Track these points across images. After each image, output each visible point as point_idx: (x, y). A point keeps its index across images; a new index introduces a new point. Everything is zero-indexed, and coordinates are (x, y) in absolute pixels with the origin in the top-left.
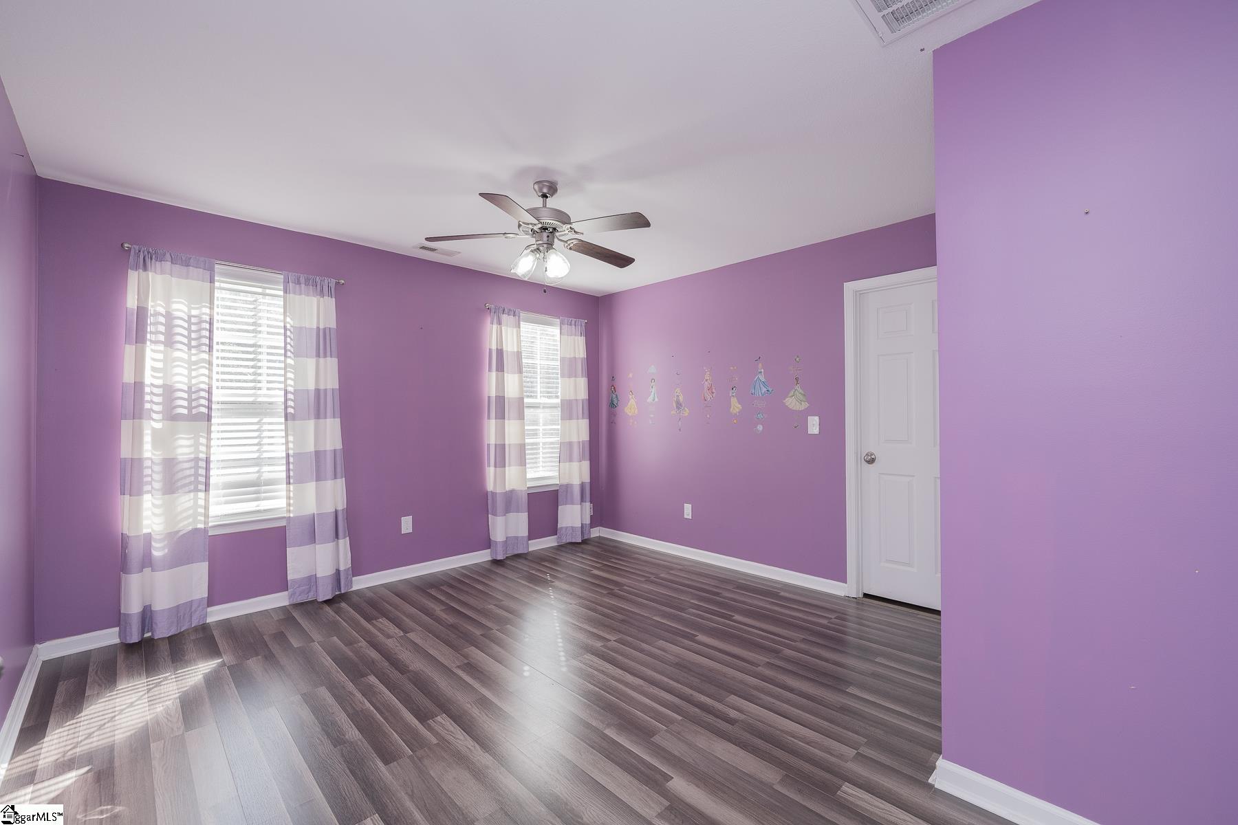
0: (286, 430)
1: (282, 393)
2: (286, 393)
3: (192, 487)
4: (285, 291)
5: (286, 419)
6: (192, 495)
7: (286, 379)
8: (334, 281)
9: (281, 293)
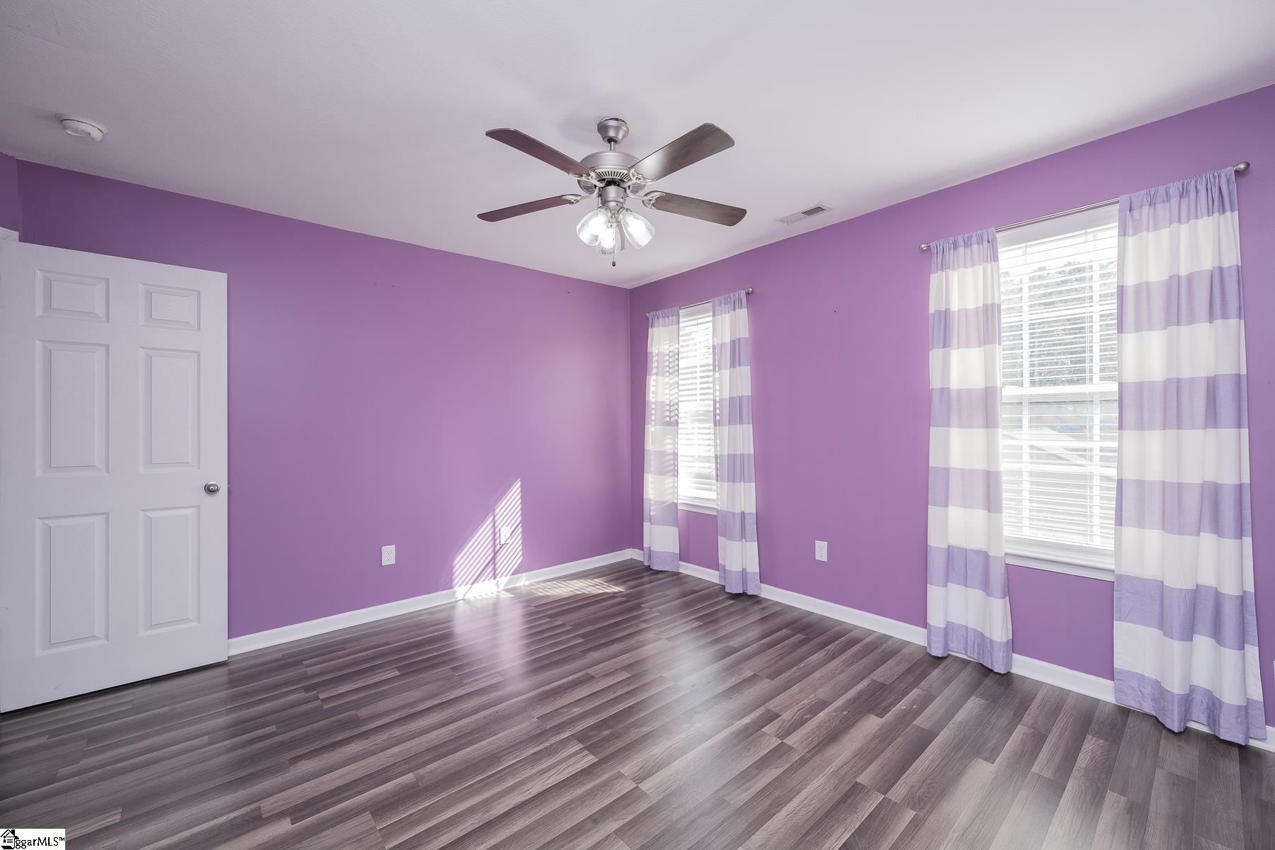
0: (715, 434)
1: (712, 403)
2: (715, 404)
3: (672, 473)
4: (714, 315)
5: (715, 425)
6: (672, 478)
7: (715, 391)
8: (743, 292)
9: (711, 318)
